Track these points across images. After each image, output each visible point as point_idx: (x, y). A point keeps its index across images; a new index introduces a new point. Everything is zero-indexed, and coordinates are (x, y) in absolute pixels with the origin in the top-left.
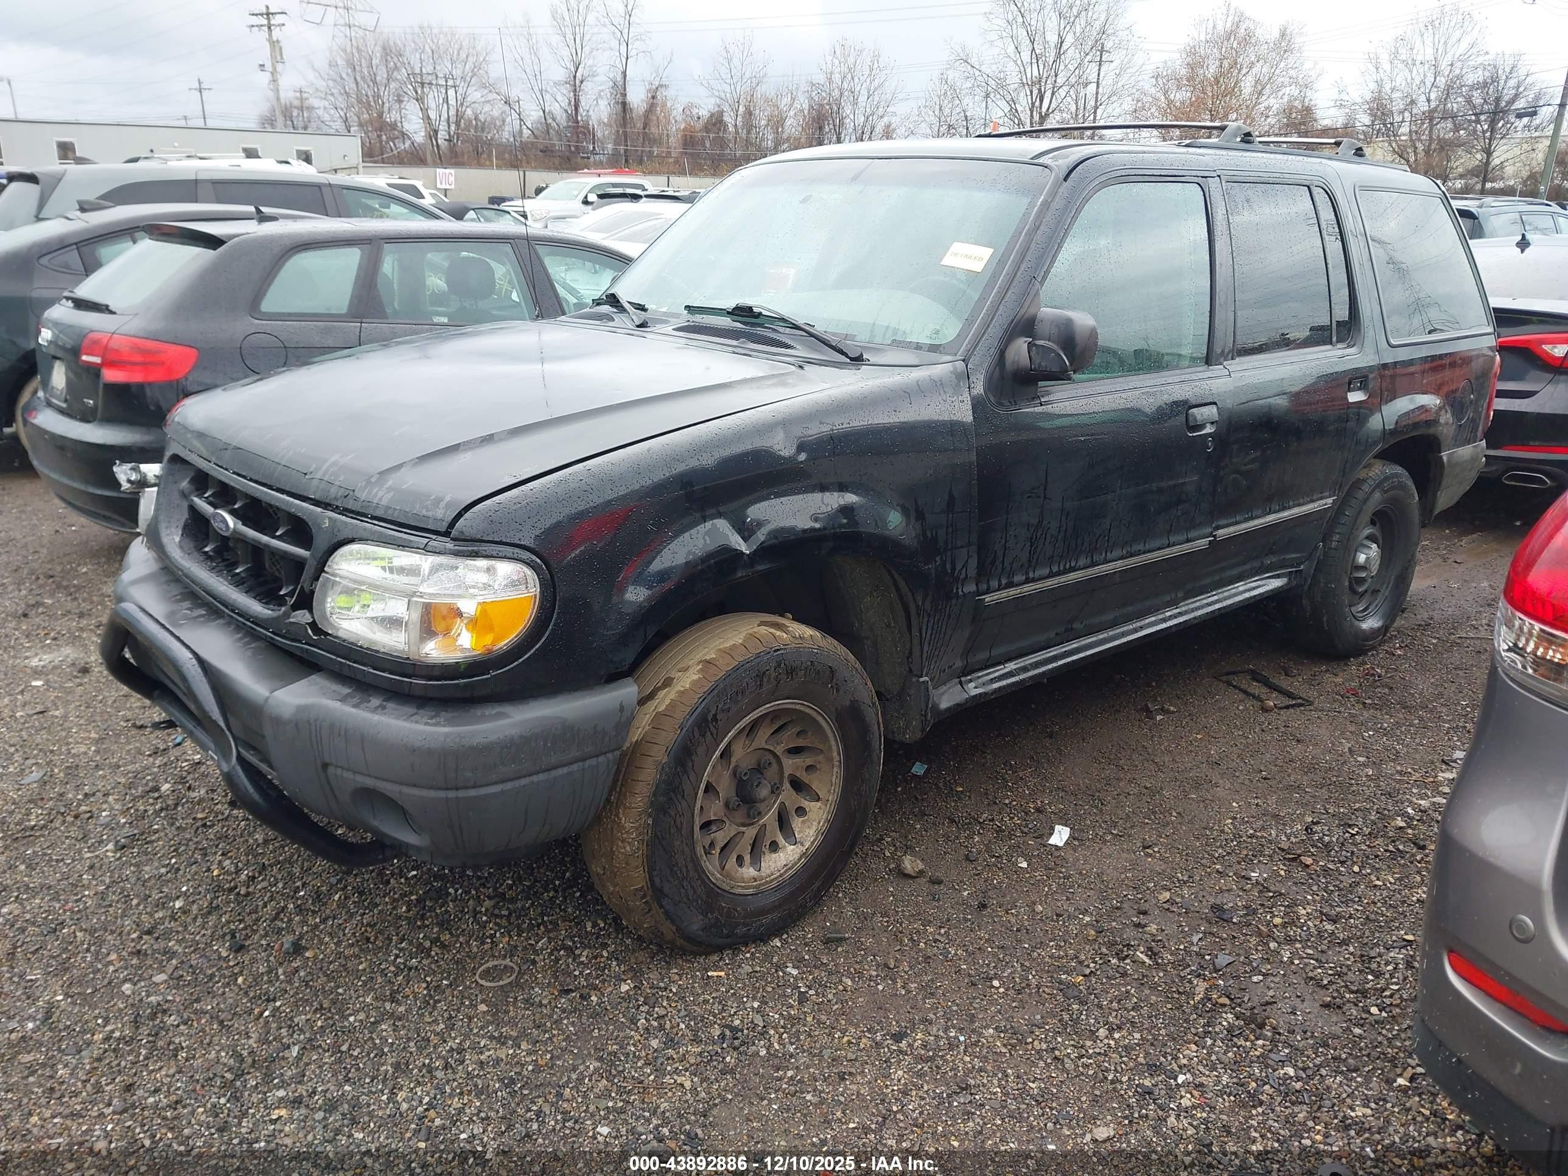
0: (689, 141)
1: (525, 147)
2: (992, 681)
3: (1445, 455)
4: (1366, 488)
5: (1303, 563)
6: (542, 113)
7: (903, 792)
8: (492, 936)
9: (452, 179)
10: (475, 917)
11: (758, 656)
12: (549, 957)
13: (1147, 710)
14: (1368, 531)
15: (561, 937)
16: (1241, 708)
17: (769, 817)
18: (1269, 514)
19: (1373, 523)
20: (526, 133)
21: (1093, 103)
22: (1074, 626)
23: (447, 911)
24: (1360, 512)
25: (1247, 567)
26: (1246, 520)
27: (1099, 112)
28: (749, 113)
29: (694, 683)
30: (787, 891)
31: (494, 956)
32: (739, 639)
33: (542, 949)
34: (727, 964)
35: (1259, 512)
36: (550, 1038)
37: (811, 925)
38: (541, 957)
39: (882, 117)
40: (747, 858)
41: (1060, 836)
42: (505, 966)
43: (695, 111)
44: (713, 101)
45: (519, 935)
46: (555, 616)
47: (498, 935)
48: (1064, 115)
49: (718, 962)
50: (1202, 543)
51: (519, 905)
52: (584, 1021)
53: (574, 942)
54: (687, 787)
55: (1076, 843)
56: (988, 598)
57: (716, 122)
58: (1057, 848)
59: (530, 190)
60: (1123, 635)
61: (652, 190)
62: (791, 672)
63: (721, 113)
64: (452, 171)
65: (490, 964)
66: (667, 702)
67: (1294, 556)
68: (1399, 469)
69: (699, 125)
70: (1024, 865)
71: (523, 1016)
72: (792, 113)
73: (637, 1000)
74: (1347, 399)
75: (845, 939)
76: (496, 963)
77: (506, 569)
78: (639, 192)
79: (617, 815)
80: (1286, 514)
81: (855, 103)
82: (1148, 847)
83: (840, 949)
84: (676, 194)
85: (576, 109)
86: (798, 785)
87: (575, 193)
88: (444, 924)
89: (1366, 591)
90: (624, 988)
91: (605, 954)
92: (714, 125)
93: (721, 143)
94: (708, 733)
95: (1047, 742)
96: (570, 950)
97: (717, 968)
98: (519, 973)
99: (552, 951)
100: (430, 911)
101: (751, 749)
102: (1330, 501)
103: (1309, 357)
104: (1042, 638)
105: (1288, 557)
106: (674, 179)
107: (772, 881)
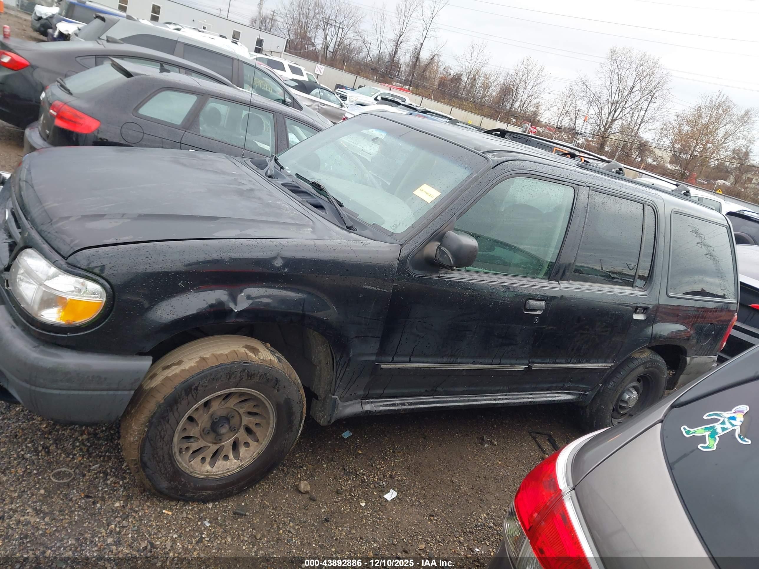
0: (442, 83)
1: (366, 65)
2: (381, 406)
3: (688, 359)
4: (636, 363)
5: (588, 391)
6: (378, 52)
7: (331, 445)
8: (75, 455)
9: (322, 71)
10: (74, 441)
11: (233, 363)
12: (94, 475)
13: (483, 439)
14: (635, 384)
15: (107, 466)
16: (532, 454)
17: (228, 443)
18: (569, 363)
19: (639, 380)
20: (369, 59)
21: (640, 120)
22: (438, 389)
23: (64, 434)
24: (629, 374)
25: (554, 385)
26: (554, 363)
27: (642, 125)
28: (474, 79)
29: (191, 368)
30: (224, 482)
31: (68, 465)
32: (226, 352)
33: (94, 470)
34: (176, 509)
35: (564, 361)
36: (62, 520)
37: (234, 501)
38: (90, 474)
39: (536, 98)
40: (208, 460)
41: (391, 495)
42: (70, 473)
43: (449, 70)
44: (459, 68)
45: (88, 459)
46: (110, 316)
47: (77, 455)
48: (624, 122)
49: (173, 506)
50: (521, 368)
51: (100, 442)
52: (85, 516)
53: (111, 471)
54: (172, 419)
55: (398, 501)
56: (383, 365)
57: (457, 79)
58: (386, 500)
59: (357, 86)
60: (468, 401)
61: (408, 102)
62: (250, 376)
63: (462, 75)
64: (324, 67)
65: (63, 469)
66: (174, 373)
67: (584, 386)
68: (660, 359)
69: (450, 77)
70: (363, 505)
71: (58, 503)
72: (494, 84)
73: (118, 513)
74: (632, 317)
75: (245, 515)
76: (66, 469)
77: (92, 286)
78: (400, 101)
79: (132, 420)
80: (579, 366)
81: (525, 88)
82: (433, 516)
83: (239, 520)
84: (417, 108)
85: (395, 54)
86: (248, 430)
87: (373, 94)
88: (57, 441)
89: (626, 414)
90: (117, 504)
91: (121, 483)
92: (456, 79)
93: (457, 89)
94: (190, 395)
95: (421, 441)
96: (106, 474)
97: (171, 509)
98: (74, 478)
99: (98, 472)
100: (56, 431)
101: (224, 407)
102: (610, 365)
103: (616, 290)
104: (417, 390)
105: (581, 386)
106: (425, 100)
107: (217, 475)
